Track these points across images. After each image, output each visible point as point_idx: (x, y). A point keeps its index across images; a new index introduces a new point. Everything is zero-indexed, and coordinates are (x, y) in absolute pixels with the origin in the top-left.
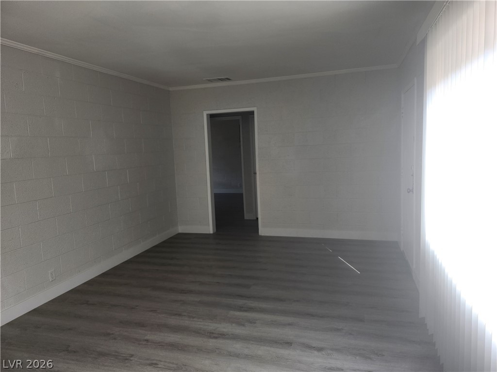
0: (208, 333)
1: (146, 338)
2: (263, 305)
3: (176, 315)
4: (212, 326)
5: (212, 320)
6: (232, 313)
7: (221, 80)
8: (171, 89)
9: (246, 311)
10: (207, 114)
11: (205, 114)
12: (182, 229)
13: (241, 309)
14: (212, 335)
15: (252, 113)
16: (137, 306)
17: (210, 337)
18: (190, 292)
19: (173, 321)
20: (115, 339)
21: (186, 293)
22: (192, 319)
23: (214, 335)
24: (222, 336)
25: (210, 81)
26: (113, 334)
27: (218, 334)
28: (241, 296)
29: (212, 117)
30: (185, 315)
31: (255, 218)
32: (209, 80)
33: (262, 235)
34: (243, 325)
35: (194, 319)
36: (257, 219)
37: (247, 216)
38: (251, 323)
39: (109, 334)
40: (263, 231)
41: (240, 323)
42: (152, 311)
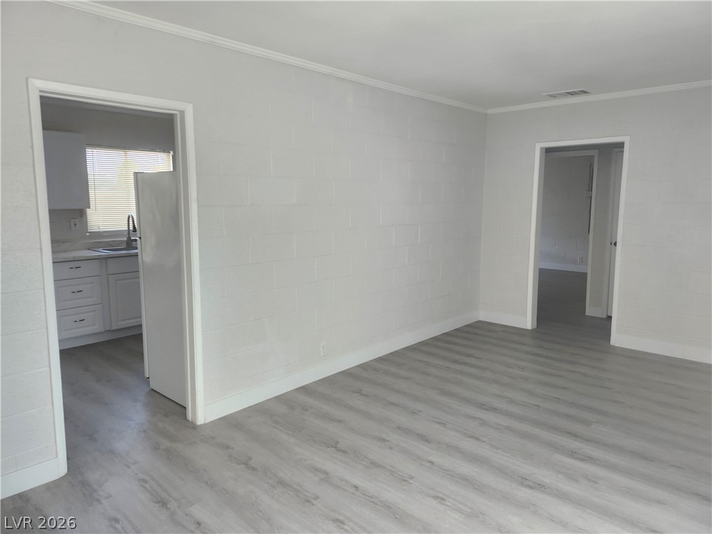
0: (519, 477)
1: (431, 458)
2: (612, 458)
3: (472, 437)
4: (526, 469)
5: (526, 459)
6: (557, 457)
7: (572, 94)
8: (489, 111)
9: (582, 460)
10: (541, 148)
11: (538, 147)
12: (484, 316)
13: (573, 454)
14: (523, 481)
15: (621, 145)
16: (420, 412)
17: (522, 484)
18: (494, 410)
19: (468, 445)
20: (391, 448)
21: (487, 410)
22: (494, 450)
23: (530, 484)
24: (540, 487)
25: (554, 96)
26: (388, 441)
27: (535, 483)
28: (575, 436)
29: (548, 151)
30: (485, 442)
31: (605, 316)
32: (551, 96)
33: (616, 345)
34: (576, 481)
35: (498, 451)
36: (610, 318)
37: (590, 311)
38: (589, 480)
39: (384, 440)
40: (618, 338)
41: (571, 477)
42: (438, 423)
